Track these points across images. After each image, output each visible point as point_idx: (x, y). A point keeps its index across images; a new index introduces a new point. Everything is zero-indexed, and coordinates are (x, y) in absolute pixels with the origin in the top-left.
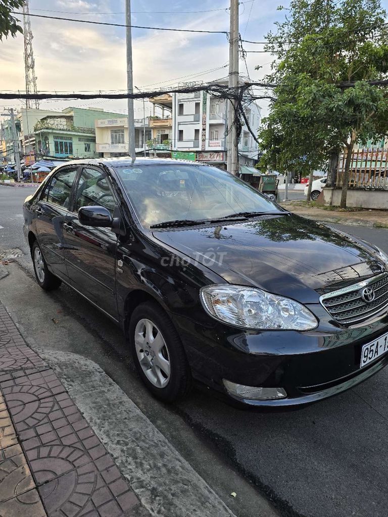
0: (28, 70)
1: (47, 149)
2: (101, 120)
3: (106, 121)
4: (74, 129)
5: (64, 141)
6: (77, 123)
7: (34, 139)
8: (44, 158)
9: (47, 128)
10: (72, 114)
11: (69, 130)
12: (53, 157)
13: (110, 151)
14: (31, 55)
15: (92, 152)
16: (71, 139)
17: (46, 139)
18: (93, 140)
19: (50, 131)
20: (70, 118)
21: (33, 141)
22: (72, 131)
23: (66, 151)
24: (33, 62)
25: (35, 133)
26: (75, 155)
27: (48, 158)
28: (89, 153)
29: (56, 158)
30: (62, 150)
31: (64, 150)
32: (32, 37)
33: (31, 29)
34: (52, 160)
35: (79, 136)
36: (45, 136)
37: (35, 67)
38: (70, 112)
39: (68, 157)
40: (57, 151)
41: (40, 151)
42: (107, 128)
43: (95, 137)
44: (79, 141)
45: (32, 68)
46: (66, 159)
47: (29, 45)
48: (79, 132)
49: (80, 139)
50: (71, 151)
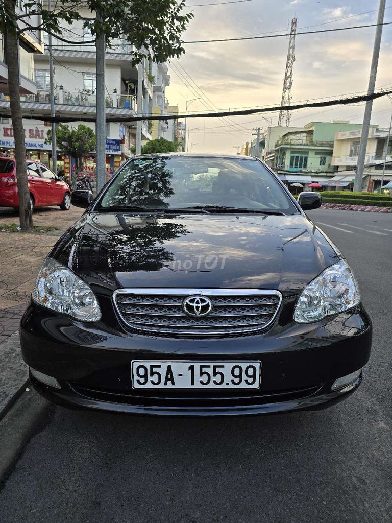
0: (285, 92)
1: (283, 163)
2: (342, 133)
3: (347, 133)
4: (312, 144)
5: (300, 155)
6: (316, 138)
7: (273, 154)
8: (279, 172)
9: (287, 144)
10: (313, 128)
11: (307, 145)
12: (286, 171)
13: (347, 164)
14: (290, 77)
15: (326, 166)
16: (307, 153)
17: (284, 154)
18: (330, 153)
19: (289, 146)
20: (310, 133)
21: (273, 156)
22: (310, 146)
23: (301, 165)
24: (291, 83)
25: (275, 149)
26: (309, 169)
27: (282, 172)
28: (323, 166)
29: (289, 172)
30: (296, 165)
31: (298, 164)
32: (294, 60)
33: (295, 53)
34: (285, 174)
35: (315, 149)
36: (283, 151)
37: (292, 88)
38: (311, 127)
39: (301, 171)
40: (291, 164)
41: (277, 165)
42: (348, 140)
43: (332, 150)
44: (315, 155)
45: (289, 89)
46: (299, 173)
47: (290, 68)
48: (317, 146)
49: (318, 152)
50: (305, 165)
